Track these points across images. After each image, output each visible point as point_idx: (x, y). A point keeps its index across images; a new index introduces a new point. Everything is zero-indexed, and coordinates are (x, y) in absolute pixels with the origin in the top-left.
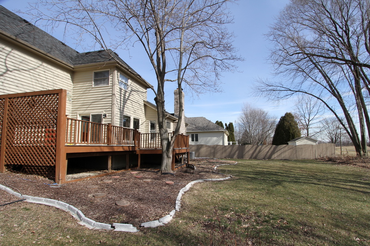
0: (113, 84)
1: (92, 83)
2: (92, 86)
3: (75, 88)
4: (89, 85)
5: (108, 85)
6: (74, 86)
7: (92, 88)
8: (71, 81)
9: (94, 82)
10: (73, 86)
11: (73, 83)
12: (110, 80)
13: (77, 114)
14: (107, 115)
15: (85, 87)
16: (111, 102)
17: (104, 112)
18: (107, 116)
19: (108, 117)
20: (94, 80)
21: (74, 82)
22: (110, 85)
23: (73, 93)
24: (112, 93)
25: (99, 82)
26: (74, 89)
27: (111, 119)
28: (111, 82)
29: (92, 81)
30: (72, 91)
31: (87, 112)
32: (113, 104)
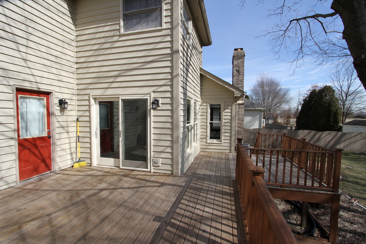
0: (174, 24)
1: (119, 24)
2: (119, 30)
3: (79, 38)
4: (112, 28)
5: (160, 28)
6: (78, 33)
7: (121, 36)
8: (71, 21)
9: (124, 21)
10: (75, 34)
11: (75, 25)
12: (164, 13)
13: (89, 97)
14: (161, 101)
15: (102, 35)
16: (168, 70)
17: (153, 95)
18: (160, 105)
19: (161, 107)
20: (124, 15)
21: (78, 22)
22: (164, 26)
23: (76, 50)
24: (171, 48)
25: (134, 21)
26: (78, 40)
27: (169, 112)
28: (169, 19)
29: (118, 18)
30: (74, 44)
31: (110, 92)
32: (174, 74)
